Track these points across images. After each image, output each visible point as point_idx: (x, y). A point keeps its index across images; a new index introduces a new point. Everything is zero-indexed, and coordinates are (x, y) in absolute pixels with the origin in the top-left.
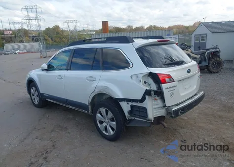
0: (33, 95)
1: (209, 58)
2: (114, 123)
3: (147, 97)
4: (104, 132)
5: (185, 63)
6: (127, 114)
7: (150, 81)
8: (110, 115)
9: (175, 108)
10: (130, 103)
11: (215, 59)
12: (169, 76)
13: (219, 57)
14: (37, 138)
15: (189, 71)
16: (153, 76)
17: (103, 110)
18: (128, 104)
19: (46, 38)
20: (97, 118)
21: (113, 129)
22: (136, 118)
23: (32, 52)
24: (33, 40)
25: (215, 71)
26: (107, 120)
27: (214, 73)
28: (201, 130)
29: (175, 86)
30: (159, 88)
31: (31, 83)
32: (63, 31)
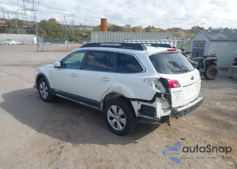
0: (42, 90)
1: (207, 65)
2: (125, 119)
3: (157, 98)
4: (114, 127)
5: (190, 71)
6: (137, 113)
7: (160, 85)
8: (121, 112)
9: (179, 110)
10: (141, 103)
11: (212, 66)
12: (176, 82)
13: (216, 65)
14: (50, 129)
15: (192, 78)
16: (163, 81)
17: (114, 108)
18: (139, 103)
19: (41, 30)
20: (108, 114)
21: (122, 125)
22: (145, 117)
23: (26, 44)
24: (27, 31)
25: (211, 78)
26: (117, 117)
27: (210, 79)
28: (198, 130)
29: (181, 91)
30: (168, 91)
31: (41, 78)
32: (59, 25)
